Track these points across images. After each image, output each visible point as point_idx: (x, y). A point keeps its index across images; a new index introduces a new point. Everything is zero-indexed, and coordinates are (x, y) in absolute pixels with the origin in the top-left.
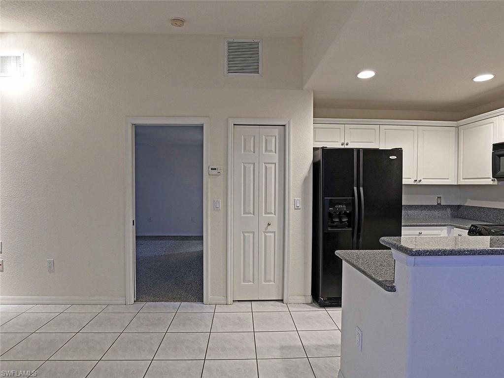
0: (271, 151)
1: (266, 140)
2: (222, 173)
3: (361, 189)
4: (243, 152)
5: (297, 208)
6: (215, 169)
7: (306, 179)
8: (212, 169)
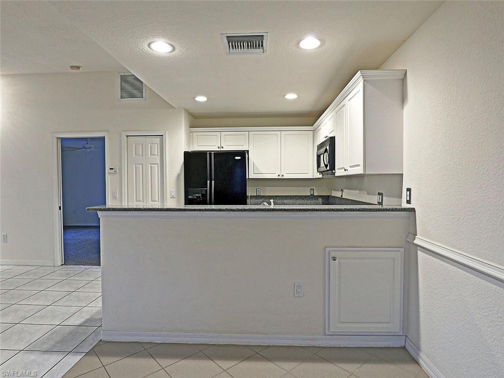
0: (155, 155)
1: (151, 147)
2: (117, 172)
3: (213, 182)
4: (134, 156)
5: (172, 197)
6: (112, 169)
7: (179, 176)
8: (110, 169)
